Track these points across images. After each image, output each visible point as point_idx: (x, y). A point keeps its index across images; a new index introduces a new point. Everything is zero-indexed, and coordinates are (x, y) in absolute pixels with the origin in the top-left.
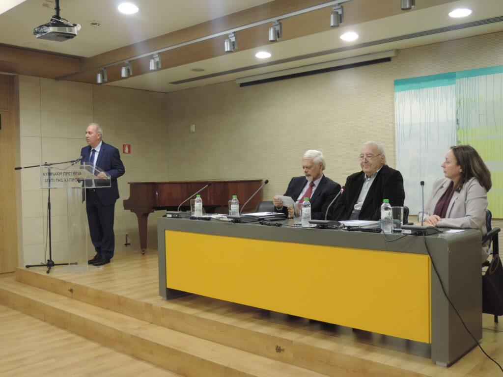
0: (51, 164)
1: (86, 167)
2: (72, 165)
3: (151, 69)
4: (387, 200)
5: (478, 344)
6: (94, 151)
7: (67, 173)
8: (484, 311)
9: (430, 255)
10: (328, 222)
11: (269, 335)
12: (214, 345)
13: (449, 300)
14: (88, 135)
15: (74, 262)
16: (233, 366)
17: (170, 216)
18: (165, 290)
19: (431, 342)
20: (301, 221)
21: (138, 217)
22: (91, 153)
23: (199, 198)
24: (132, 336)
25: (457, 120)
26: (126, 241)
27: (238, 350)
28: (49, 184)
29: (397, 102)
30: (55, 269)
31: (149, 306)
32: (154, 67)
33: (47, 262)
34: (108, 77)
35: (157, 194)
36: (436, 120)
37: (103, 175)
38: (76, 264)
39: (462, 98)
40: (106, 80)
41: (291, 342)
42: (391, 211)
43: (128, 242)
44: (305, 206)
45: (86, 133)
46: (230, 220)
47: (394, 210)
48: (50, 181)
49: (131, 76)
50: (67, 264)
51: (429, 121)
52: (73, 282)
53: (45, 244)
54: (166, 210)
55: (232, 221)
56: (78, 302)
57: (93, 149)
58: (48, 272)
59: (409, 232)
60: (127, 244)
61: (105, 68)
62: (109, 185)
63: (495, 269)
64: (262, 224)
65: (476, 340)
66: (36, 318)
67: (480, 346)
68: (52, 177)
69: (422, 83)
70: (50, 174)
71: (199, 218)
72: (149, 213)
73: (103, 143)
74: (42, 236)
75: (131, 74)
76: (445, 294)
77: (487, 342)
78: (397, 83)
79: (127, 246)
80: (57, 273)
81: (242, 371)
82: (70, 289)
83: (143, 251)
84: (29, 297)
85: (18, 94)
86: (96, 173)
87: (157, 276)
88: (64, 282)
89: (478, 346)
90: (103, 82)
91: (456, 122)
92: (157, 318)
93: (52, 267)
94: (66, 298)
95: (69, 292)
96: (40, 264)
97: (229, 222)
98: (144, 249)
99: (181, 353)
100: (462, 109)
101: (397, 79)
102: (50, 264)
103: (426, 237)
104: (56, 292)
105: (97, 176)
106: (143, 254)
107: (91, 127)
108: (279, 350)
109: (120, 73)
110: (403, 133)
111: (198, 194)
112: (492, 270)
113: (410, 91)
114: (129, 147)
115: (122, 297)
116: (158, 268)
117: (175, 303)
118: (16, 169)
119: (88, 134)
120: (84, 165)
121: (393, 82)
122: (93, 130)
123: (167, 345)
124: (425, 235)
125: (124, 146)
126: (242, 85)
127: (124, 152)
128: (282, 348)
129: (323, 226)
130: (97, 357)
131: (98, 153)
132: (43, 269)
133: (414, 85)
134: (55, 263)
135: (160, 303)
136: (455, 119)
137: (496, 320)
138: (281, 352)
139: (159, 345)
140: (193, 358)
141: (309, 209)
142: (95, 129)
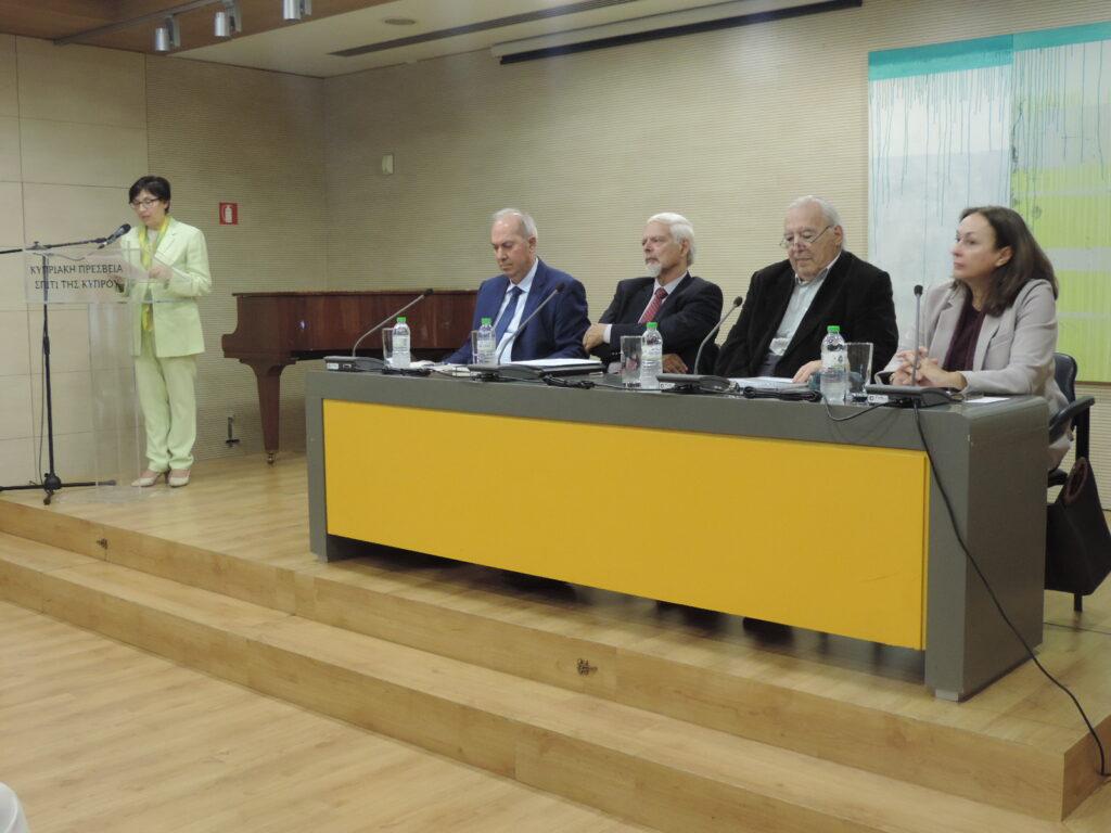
0: (49, 247)
2: (100, 248)
3: (286, 17)
4: (836, 328)
5: (1031, 656)
7: (88, 267)
8: (1051, 585)
9: (928, 451)
10: (701, 379)
11: (561, 637)
12: (436, 660)
13: (966, 551)
15: (107, 479)
16: (478, 705)
17: (335, 366)
18: (325, 539)
19: (924, 648)
20: (637, 376)
21: (258, 377)
23: (401, 325)
24: (248, 641)
25: (1014, 150)
26: (230, 435)
27: (491, 672)
28: (46, 292)
29: (873, 108)
30: (63, 495)
31: (287, 576)
32: (296, 12)
33: (44, 479)
34: (182, 37)
35: (303, 325)
36: (965, 150)
38: (112, 483)
39: (1027, 98)
40: (177, 43)
41: (613, 651)
42: (844, 354)
43: (234, 438)
44: (650, 342)
46: (475, 374)
47: (850, 350)
48: (46, 287)
49: (238, 35)
50: (93, 484)
51: (947, 151)
52: (107, 523)
53: (38, 439)
54: (325, 356)
55: (479, 377)
56: (121, 570)
58: (47, 502)
59: (884, 399)
60: (230, 442)
61: (174, 15)
63: (1079, 491)
64: (550, 383)
65: (1027, 648)
66: (25, 606)
67: (1036, 661)
68: (51, 276)
69: (934, 61)
70: (46, 268)
71: (402, 372)
72: (283, 367)
75: (239, 29)
76: (960, 540)
77: (1054, 651)
78: (876, 59)
79: (232, 447)
80: (67, 504)
81: (499, 714)
82: (100, 539)
83: (271, 455)
87: (304, 511)
88: (87, 525)
89: (1032, 661)
90: (172, 49)
91: (1010, 156)
92: (304, 602)
93: (56, 491)
94: (91, 560)
95: (100, 547)
96: (25, 483)
97: (473, 378)
98: (272, 451)
99: (361, 677)
100: (1026, 123)
101: (875, 49)
102: (52, 484)
103: (920, 410)
104: (67, 547)
106: (271, 463)
108: (584, 668)
109: (212, 27)
110: (886, 182)
111: (401, 315)
112: (1072, 493)
113: (905, 79)
114: (234, 208)
115: (224, 556)
116: (307, 495)
117: (349, 568)
121: (865, 56)
123: (330, 661)
124: (919, 407)
125: (222, 206)
126: (507, 60)
127: (223, 222)
128: (591, 665)
129: (688, 388)
130: (169, 689)
132: (34, 494)
133: (916, 64)
134: (63, 482)
135: (313, 568)
136: (1007, 147)
137: (1078, 607)
138: (590, 673)
139: (310, 660)
140: (390, 689)
141: (659, 347)
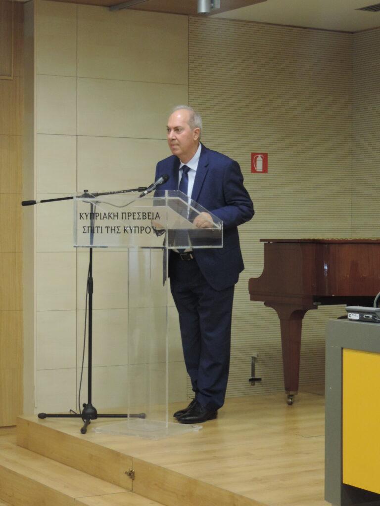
0: (97, 195)
1: (170, 201)
2: (141, 196)
6: (186, 170)
7: (129, 214)
14: (172, 134)
15: (138, 412)
17: (356, 316)
18: (338, 489)
21: (281, 320)
22: (180, 174)
26: (253, 374)
28: (92, 237)
30: (98, 425)
33: (82, 408)
35: (326, 268)
37: (206, 219)
38: (143, 416)
40: (217, 5)
43: (257, 376)
45: (169, 130)
48: (92, 232)
52: (136, 456)
53: (79, 371)
54: (346, 305)
56: (145, 502)
57: (182, 165)
58: (84, 431)
60: (253, 380)
62: (220, 244)
68: (98, 222)
70: (93, 215)
72: (305, 311)
73: (204, 150)
74: (74, 352)
79: (253, 385)
80: (103, 434)
82: (128, 470)
83: (290, 396)
84: (43, 481)
85: (32, 39)
86: (193, 216)
87: (321, 456)
88: (117, 456)
90: (212, 10)
93: (91, 421)
94: (120, 490)
95: (127, 477)
96: (67, 412)
98: (291, 393)
102: (89, 414)
104: (99, 474)
105: (192, 222)
106: (290, 404)
107: (179, 116)
114: (265, 157)
115: (241, 497)
118: (25, 204)
119: (172, 132)
120: (167, 197)
122: (184, 122)
125: (254, 156)
127: (254, 170)
131: (194, 174)
132: (73, 423)
134: (99, 412)
142: (188, 118)
